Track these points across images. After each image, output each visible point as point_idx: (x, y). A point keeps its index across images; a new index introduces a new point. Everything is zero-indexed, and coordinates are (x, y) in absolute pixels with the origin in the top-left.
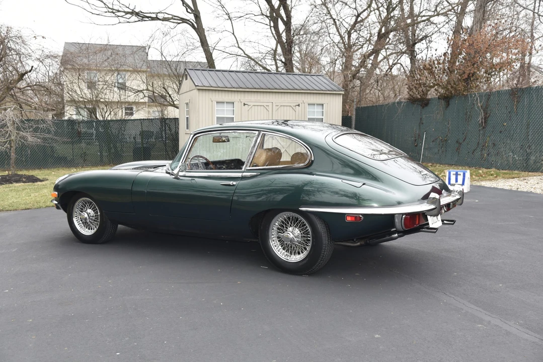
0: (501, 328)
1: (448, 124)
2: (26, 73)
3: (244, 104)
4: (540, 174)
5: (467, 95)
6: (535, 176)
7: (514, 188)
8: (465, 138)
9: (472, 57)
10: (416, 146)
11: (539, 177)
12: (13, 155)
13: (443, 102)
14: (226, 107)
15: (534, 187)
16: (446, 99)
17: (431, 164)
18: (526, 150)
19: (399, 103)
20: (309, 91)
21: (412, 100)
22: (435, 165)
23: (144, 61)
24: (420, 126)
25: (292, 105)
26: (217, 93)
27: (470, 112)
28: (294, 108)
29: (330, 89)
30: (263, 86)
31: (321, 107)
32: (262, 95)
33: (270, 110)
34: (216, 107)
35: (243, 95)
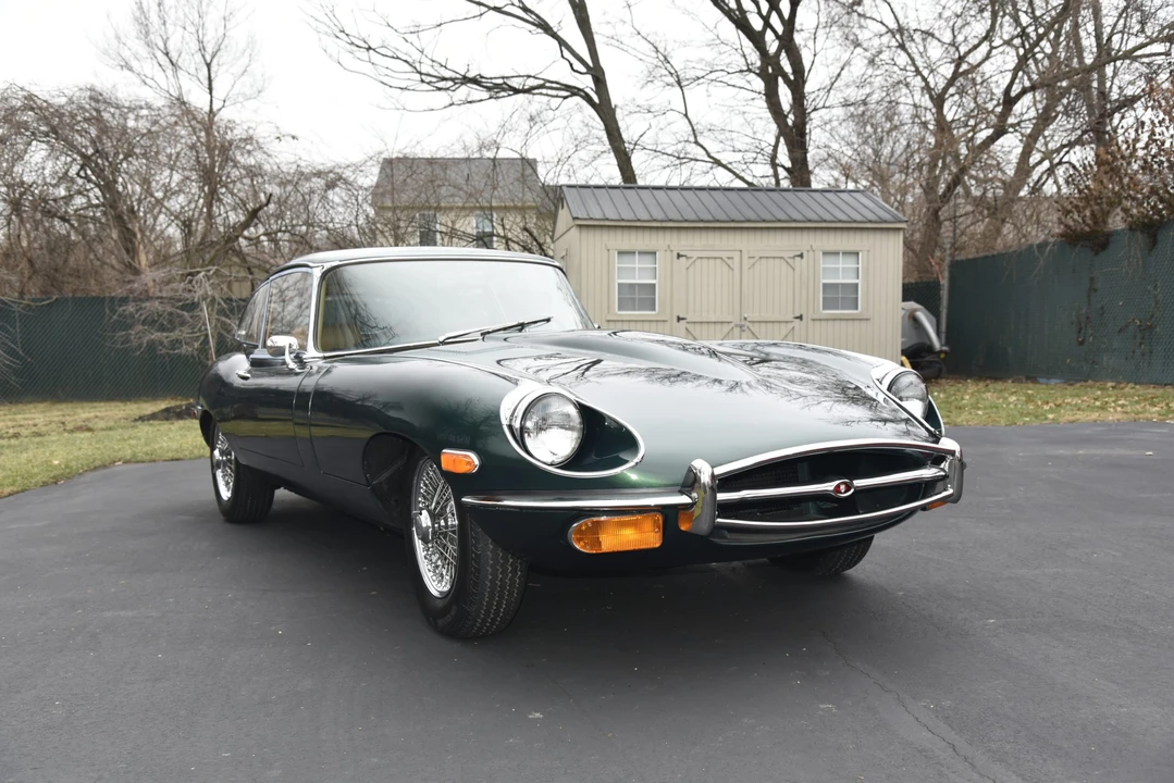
1: (1155, 287)
2: (261, 208)
3: (679, 256)
10: (1082, 343)
13: (1141, 238)
14: (638, 263)
16: (1150, 229)
17: (1113, 384)
19: (1043, 245)
20: (824, 225)
21: (1071, 238)
22: (1122, 385)
24: (1089, 296)
25: (786, 255)
26: (619, 233)
28: (791, 261)
29: (874, 218)
30: (721, 216)
31: (853, 258)
32: (717, 234)
33: (736, 266)
34: (616, 262)
35: (675, 234)
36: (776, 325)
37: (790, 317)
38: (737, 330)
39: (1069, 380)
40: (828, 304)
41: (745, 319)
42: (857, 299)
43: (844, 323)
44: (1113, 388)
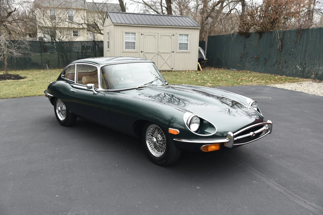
0: (265, 183)
1: (260, 48)
2: (12, 12)
3: (142, 34)
4: (310, 80)
5: (272, 32)
6: (307, 81)
7: (293, 90)
8: (270, 57)
9: (277, 8)
10: (242, 60)
11: (309, 82)
12: (6, 63)
13: (258, 35)
14: (131, 36)
15: (305, 89)
16: (260, 33)
18: (303, 66)
19: (233, 34)
20: (180, 27)
21: (240, 33)
22: (251, 72)
23: (83, 6)
24: (244, 49)
25: (170, 35)
26: (125, 27)
27: (273, 42)
28: (171, 37)
29: (192, 25)
30: (153, 24)
31: (187, 36)
32: (152, 29)
33: (157, 38)
34: (125, 36)
35: (141, 28)
36: (167, 54)
37: (170, 52)
38: (157, 55)
39: (238, 70)
40: (180, 48)
41: (159, 52)
42: (187, 47)
43: (184, 53)
44: (249, 73)
